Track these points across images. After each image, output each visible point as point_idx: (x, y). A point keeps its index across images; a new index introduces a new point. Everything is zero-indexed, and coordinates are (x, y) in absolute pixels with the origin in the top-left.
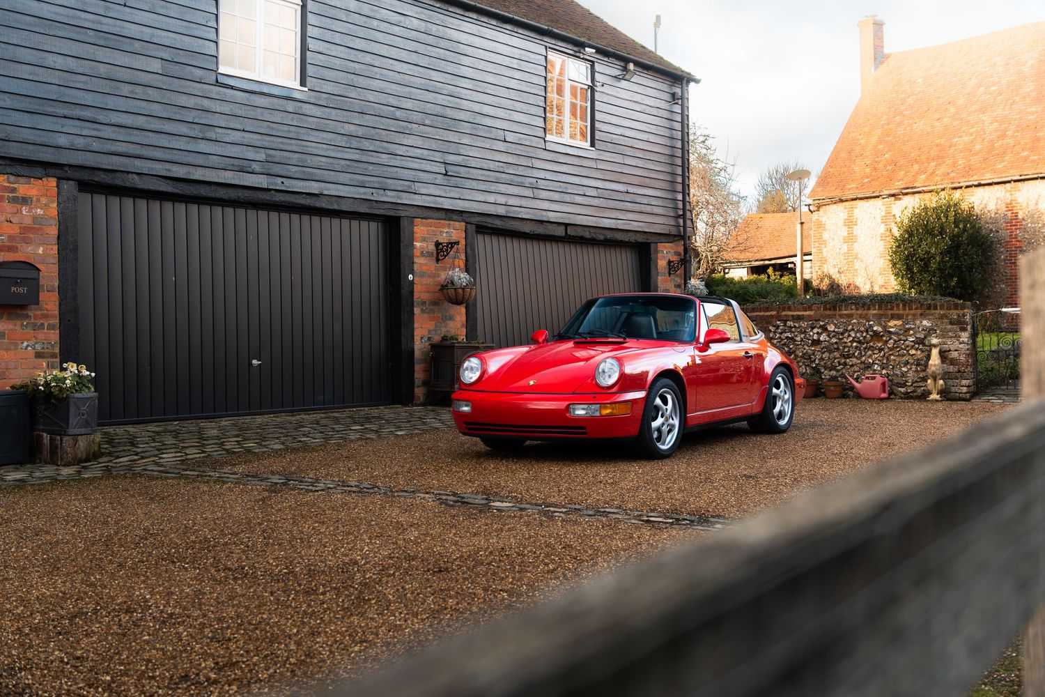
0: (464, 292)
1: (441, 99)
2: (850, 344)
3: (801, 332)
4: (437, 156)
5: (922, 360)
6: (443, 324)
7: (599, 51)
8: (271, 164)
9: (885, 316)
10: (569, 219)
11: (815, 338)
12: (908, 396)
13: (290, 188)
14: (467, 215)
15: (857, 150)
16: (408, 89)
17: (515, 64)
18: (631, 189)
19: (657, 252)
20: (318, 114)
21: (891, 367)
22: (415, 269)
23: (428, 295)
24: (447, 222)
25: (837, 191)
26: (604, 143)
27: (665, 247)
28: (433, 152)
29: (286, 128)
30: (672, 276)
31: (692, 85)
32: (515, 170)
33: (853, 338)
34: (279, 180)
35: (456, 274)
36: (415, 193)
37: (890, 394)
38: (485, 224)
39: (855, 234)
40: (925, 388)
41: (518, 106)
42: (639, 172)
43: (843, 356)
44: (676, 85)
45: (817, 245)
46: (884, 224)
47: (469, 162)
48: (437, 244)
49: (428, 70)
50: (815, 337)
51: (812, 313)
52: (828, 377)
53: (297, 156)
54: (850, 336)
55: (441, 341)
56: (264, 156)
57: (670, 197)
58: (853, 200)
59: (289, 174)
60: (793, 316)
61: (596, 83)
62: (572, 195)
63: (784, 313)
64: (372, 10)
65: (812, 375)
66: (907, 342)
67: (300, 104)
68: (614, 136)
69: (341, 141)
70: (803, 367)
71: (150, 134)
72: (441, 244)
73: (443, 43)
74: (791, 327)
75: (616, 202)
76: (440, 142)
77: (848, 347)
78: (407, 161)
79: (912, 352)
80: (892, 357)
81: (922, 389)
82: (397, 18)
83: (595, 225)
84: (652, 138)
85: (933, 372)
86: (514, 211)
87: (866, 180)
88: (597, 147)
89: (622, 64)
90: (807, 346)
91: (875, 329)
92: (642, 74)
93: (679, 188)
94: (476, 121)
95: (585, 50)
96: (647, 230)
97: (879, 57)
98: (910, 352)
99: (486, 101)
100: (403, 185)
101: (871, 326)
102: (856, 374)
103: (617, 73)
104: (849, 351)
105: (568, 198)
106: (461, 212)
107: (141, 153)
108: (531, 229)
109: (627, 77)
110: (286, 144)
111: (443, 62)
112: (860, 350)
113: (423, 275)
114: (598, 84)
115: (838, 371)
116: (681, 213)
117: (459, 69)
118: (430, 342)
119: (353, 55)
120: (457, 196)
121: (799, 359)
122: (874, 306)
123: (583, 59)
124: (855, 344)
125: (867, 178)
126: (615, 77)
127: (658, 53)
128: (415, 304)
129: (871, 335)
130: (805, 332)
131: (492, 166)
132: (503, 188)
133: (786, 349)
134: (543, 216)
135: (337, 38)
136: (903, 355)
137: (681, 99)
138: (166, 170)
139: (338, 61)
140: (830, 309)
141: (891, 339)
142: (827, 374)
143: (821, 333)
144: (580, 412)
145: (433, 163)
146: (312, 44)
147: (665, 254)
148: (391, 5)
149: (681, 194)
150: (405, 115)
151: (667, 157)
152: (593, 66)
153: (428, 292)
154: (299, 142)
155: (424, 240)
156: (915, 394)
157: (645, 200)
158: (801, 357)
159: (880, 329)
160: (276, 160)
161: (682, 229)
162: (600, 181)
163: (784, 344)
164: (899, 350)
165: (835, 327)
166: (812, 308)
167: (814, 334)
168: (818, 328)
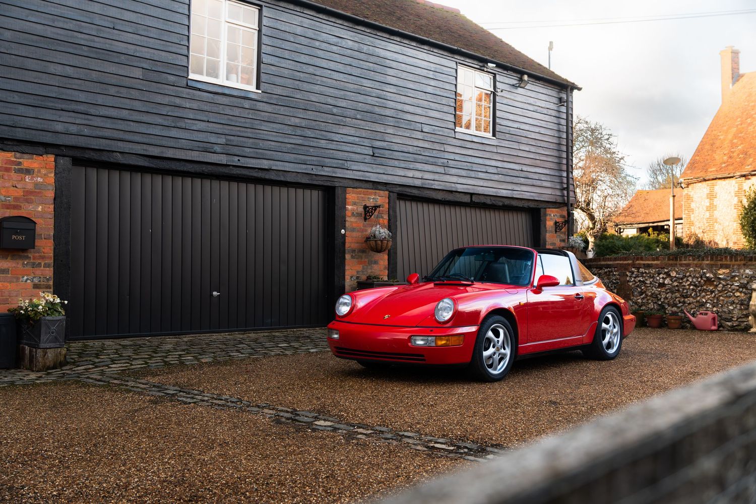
0: (382, 244)
1: (370, 100)
2: (688, 287)
3: (650, 277)
4: (367, 142)
5: (745, 301)
6: (369, 267)
7: (499, 65)
8: (230, 146)
9: (716, 265)
10: (473, 189)
11: (661, 282)
12: (733, 329)
13: (245, 164)
14: (391, 186)
15: (718, 143)
16: (342, 93)
17: (431, 75)
18: (525, 168)
19: (545, 215)
20: (270, 110)
21: (720, 305)
22: (347, 225)
23: (356, 245)
24: (374, 191)
25: (702, 173)
26: (503, 134)
27: (553, 212)
28: (363, 139)
29: (243, 120)
30: (558, 233)
31: (575, 91)
32: (430, 153)
33: (691, 282)
34: (236, 158)
35: (377, 229)
36: (348, 169)
37: (719, 327)
38: (405, 193)
39: (715, 204)
40: (747, 323)
41: (433, 106)
42: (532, 156)
43: (682, 296)
44: (563, 92)
45: (686, 212)
46: (737, 197)
47: (392, 147)
48: (365, 207)
49: (359, 78)
50: (661, 281)
51: (658, 262)
52: (670, 312)
53: (251, 140)
54: (688, 280)
55: (367, 280)
56: (224, 140)
57: (557, 174)
58: (713, 179)
59: (244, 154)
60: (644, 264)
61: (497, 89)
62: (476, 172)
63: (638, 262)
64: (315, 34)
65: (659, 310)
66: (733, 286)
67: (255, 102)
68: (511, 128)
69: (288, 130)
70: (652, 304)
71: (132, 123)
72: (368, 207)
73: (372, 59)
74: (642, 273)
75: (512, 178)
76: (369, 132)
77: (686, 289)
78: (341, 145)
79: (738, 294)
80: (721, 298)
81: (745, 323)
82: (335, 40)
83: (495, 195)
84: (543, 131)
85: (753, 311)
86: (429, 183)
87: (723, 165)
88: (497, 136)
89: (519, 76)
90: (655, 287)
91: (708, 275)
92: (535, 84)
93: (564, 167)
94: (399, 117)
95: (487, 65)
96: (537, 199)
97: (736, 77)
98: (736, 294)
99: (407, 102)
100: (338, 163)
101: (704, 273)
102: (693, 310)
103: (515, 82)
104: (687, 292)
105: (473, 174)
106: (386, 184)
107: (124, 137)
108: (443, 197)
109: (522, 85)
110: (243, 131)
111: (373, 73)
112: (696, 291)
113: (353, 230)
114: (499, 90)
115: (678, 308)
116: (565, 186)
117: (385, 78)
118: (359, 280)
119: (298, 67)
120: (382, 172)
121: (648, 298)
122: (707, 258)
123: (486, 72)
124: (692, 287)
125: (725, 163)
126: (513, 85)
127: (551, 69)
128: (346, 251)
129: (704, 281)
130: (653, 277)
131: (411, 149)
132: (419, 166)
133: (639, 289)
134: (452, 187)
135: (286, 54)
136: (730, 297)
137: (566, 102)
138: (144, 150)
139: (286, 72)
140: (673, 260)
141: (720, 283)
142: (669, 310)
143: (666, 278)
144: (420, 342)
145: (363, 147)
146: (265, 59)
147: (552, 217)
148: (330, 30)
149: (566, 172)
150: (341, 111)
151: (555, 145)
152: (495, 78)
153: (357, 243)
154: (253, 130)
155: (355, 204)
156: (739, 327)
157: (536, 176)
158: (650, 296)
159: (712, 276)
160: (234, 143)
161: (566, 198)
162: (500, 162)
163: (637, 286)
164: (727, 293)
165: (677, 274)
166: (659, 259)
167: (660, 279)
168: (663, 274)
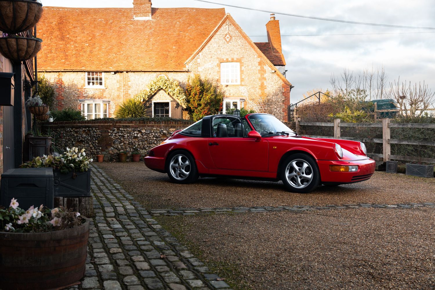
3: (128, 133)
9: (169, 126)
11: (135, 135)
33: (154, 136)
43: (150, 143)
50: (136, 135)
51: (133, 125)
54: (152, 135)
60: (123, 126)
63: (117, 124)
70: (129, 148)
74: (122, 131)
77: (151, 139)
90: (131, 139)
91: (164, 132)
101: (162, 131)
104: (152, 141)
112: (157, 141)
121: (126, 145)
122: (163, 122)
124: (154, 138)
130: (130, 133)
133: (119, 140)
140: (142, 123)
142: (141, 151)
143: (138, 134)
159: (166, 132)
163: (118, 138)
165: (145, 131)
166: (133, 122)
167: (135, 134)
168: (137, 131)
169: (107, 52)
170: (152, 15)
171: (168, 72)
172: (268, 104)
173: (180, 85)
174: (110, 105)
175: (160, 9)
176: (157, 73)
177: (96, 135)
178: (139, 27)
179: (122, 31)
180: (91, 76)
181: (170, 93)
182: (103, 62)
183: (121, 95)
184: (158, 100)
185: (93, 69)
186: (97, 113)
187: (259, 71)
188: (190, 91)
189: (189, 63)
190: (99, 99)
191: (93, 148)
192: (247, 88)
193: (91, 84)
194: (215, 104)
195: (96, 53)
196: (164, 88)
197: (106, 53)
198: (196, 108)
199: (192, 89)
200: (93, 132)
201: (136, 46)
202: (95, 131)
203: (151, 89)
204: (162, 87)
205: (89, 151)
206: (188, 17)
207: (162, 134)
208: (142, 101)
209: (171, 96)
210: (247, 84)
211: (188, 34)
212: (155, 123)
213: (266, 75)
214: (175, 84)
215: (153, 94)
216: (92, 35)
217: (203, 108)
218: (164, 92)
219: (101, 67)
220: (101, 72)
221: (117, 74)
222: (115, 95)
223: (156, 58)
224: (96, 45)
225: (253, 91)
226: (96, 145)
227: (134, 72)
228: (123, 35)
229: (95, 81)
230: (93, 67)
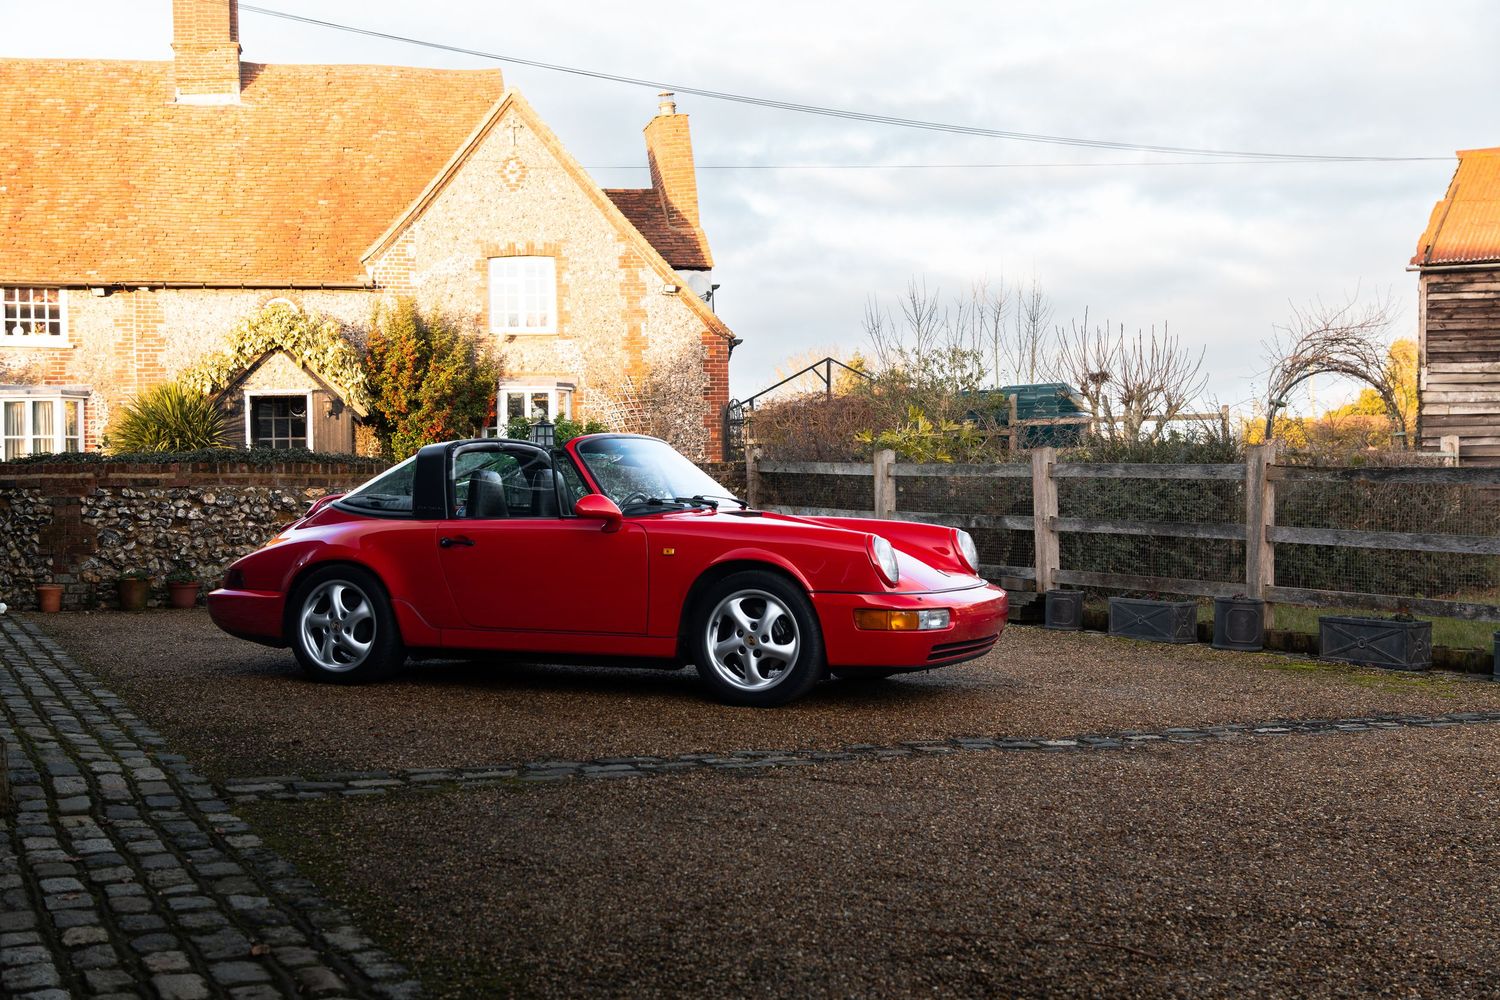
3: (151, 506)
9: (301, 482)
11: (180, 515)
33: (248, 514)
43: (232, 542)
50: (181, 513)
51: (172, 476)
52: (203, 575)
54: (242, 511)
60: (135, 480)
63: (112, 475)
65: (172, 573)
70: (156, 560)
74: (130, 498)
77: (238, 528)
90: (165, 527)
91: (285, 500)
104: (242, 534)
112: (261, 532)
115: (223, 565)
121: (145, 549)
122: (280, 466)
124: (250, 524)
129: (275, 510)
130: (160, 507)
133: (119, 533)
140: (204, 471)
142: (200, 570)
143: (191, 508)
158: (151, 545)
159: (293, 501)
163: (115, 526)
165: (217, 498)
166: (172, 468)
167: (180, 509)
168: (185, 500)
169: (78, 217)
170: (243, 86)
171: (303, 288)
172: (654, 401)
173: (345, 334)
174: (89, 406)
175: (272, 67)
176: (263, 292)
177: (35, 514)
178: (197, 130)
179: (134, 142)
180: (17, 304)
181: (308, 364)
182: (63, 253)
183: (130, 369)
184: (267, 387)
185: (27, 276)
186: (42, 436)
187: (622, 289)
188: (382, 355)
189: (376, 257)
190: (49, 383)
191: (22, 563)
192: (581, 347)
193: (18, 330)
194: (470, 402)
195: (38, 219)
196: (288, 345)
197: (75, 220)
198: (404, 416)
199: (387, 350)
200: (22, 505)
201: (183, 196)
202: (31, 500)
203: (240, 350)
204: (278, 342)
205: (6, 572)
206: (372, 99)
207: (278, 507)
208: (207, 390)
209: (312, 374)
210: (582, 333)
211: (371, 157)
212: (251, 471)
213: (645, 303)
214: (326, 332)
215: (247, 367)
216: (20, 155)
217: (429, 416)
218: (287, 359)
219: (56, 268)
220: (54, 289)
221: (116, 296)
222: (109, 369)
223: (258, 239)
224: (38, 189)
225: (603, 356)
226: (33, 550)
227: (178, 288)
228: (134, 157)
229: (33, 320)
230: (24, 271)
